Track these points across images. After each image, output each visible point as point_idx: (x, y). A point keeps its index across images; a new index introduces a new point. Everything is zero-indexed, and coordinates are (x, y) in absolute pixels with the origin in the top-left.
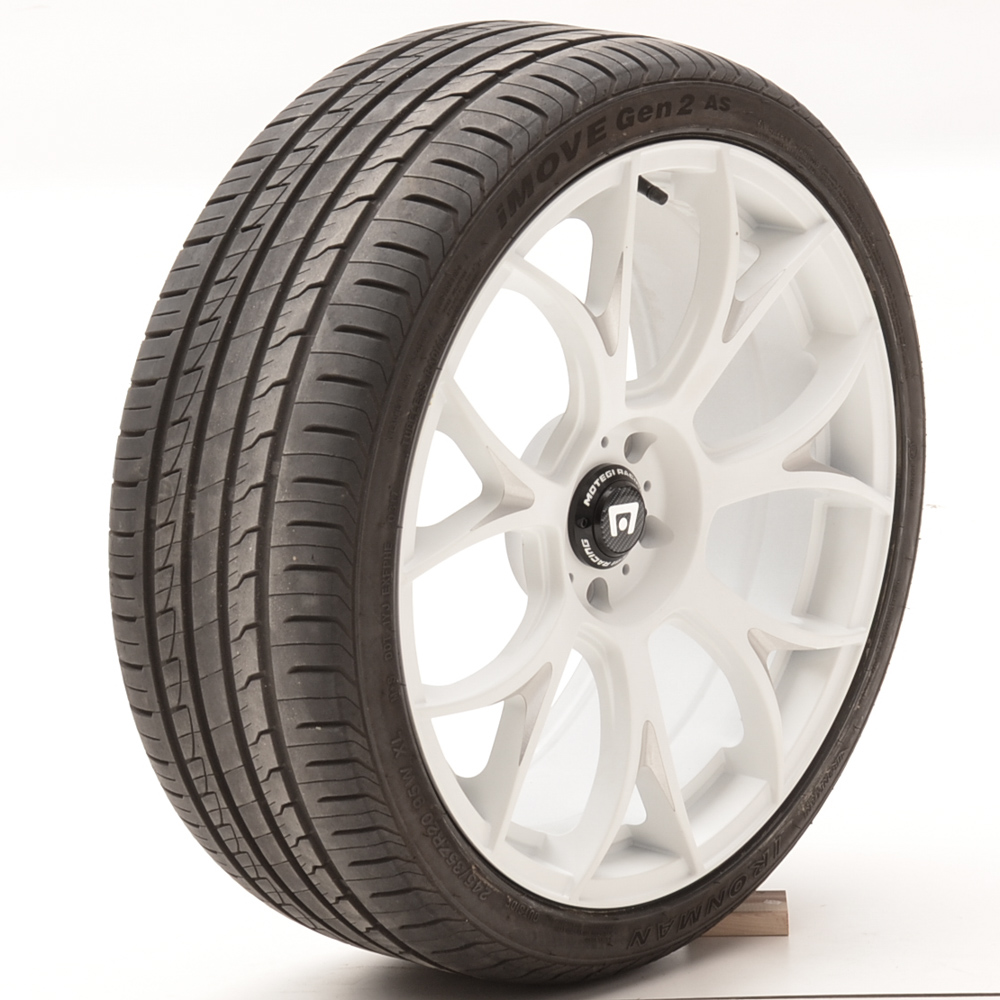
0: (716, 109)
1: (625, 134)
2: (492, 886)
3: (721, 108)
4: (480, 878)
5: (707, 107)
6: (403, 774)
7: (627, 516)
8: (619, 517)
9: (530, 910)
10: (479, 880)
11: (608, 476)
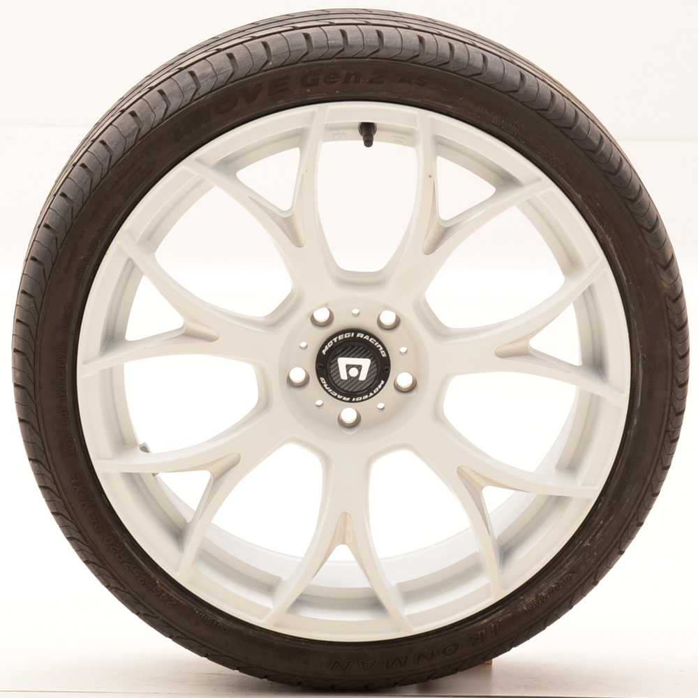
0: (412, 84)
1: (309, 90)
2: (177, 599)
3: (417, 84)
4: (166, 590)
5: (400, 81)
6: (84, 505)
7: (359, 368)
8: (349, 367)
9: (218, 623)
10: (164, 592)
11: (346, 337)
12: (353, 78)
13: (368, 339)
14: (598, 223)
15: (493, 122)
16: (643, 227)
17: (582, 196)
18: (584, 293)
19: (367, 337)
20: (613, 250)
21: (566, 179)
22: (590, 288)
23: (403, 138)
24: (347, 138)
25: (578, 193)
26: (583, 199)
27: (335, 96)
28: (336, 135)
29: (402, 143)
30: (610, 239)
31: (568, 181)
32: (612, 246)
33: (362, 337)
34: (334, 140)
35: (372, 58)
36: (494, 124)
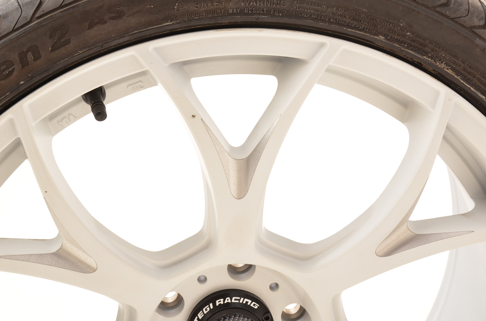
0: (106, 22)
11: (205, 312)
12: (30, 56)
13: (230, 301)
14: (419, 56)
15: (231, 11)
16: (475, 27)
17: (384, 36)
18: (445, 138)
19: (228, 300)
20: (453, 74)
21: (354, 28)
22: (448, 128)
23: (140, 81)
24: (76, 118)
25: (377, 35)
26: (386, 39)
27: (22, 88)
28: (62, 121)
29: (142, 88)
30: (443, 65)
31: (358, 29)
32: (450, 71)
33: (222, 303)
34: (63, 127)
35: (39, 18)
36: (233, 14)
